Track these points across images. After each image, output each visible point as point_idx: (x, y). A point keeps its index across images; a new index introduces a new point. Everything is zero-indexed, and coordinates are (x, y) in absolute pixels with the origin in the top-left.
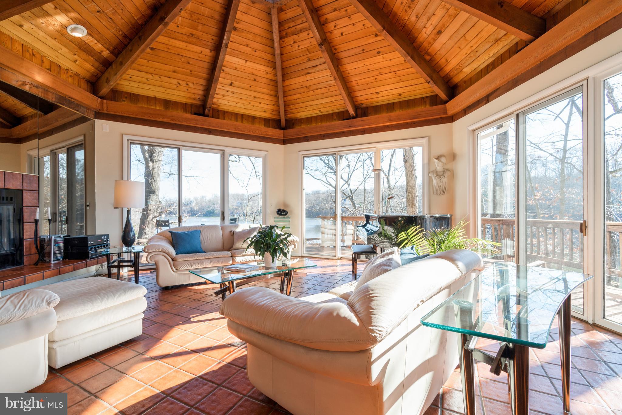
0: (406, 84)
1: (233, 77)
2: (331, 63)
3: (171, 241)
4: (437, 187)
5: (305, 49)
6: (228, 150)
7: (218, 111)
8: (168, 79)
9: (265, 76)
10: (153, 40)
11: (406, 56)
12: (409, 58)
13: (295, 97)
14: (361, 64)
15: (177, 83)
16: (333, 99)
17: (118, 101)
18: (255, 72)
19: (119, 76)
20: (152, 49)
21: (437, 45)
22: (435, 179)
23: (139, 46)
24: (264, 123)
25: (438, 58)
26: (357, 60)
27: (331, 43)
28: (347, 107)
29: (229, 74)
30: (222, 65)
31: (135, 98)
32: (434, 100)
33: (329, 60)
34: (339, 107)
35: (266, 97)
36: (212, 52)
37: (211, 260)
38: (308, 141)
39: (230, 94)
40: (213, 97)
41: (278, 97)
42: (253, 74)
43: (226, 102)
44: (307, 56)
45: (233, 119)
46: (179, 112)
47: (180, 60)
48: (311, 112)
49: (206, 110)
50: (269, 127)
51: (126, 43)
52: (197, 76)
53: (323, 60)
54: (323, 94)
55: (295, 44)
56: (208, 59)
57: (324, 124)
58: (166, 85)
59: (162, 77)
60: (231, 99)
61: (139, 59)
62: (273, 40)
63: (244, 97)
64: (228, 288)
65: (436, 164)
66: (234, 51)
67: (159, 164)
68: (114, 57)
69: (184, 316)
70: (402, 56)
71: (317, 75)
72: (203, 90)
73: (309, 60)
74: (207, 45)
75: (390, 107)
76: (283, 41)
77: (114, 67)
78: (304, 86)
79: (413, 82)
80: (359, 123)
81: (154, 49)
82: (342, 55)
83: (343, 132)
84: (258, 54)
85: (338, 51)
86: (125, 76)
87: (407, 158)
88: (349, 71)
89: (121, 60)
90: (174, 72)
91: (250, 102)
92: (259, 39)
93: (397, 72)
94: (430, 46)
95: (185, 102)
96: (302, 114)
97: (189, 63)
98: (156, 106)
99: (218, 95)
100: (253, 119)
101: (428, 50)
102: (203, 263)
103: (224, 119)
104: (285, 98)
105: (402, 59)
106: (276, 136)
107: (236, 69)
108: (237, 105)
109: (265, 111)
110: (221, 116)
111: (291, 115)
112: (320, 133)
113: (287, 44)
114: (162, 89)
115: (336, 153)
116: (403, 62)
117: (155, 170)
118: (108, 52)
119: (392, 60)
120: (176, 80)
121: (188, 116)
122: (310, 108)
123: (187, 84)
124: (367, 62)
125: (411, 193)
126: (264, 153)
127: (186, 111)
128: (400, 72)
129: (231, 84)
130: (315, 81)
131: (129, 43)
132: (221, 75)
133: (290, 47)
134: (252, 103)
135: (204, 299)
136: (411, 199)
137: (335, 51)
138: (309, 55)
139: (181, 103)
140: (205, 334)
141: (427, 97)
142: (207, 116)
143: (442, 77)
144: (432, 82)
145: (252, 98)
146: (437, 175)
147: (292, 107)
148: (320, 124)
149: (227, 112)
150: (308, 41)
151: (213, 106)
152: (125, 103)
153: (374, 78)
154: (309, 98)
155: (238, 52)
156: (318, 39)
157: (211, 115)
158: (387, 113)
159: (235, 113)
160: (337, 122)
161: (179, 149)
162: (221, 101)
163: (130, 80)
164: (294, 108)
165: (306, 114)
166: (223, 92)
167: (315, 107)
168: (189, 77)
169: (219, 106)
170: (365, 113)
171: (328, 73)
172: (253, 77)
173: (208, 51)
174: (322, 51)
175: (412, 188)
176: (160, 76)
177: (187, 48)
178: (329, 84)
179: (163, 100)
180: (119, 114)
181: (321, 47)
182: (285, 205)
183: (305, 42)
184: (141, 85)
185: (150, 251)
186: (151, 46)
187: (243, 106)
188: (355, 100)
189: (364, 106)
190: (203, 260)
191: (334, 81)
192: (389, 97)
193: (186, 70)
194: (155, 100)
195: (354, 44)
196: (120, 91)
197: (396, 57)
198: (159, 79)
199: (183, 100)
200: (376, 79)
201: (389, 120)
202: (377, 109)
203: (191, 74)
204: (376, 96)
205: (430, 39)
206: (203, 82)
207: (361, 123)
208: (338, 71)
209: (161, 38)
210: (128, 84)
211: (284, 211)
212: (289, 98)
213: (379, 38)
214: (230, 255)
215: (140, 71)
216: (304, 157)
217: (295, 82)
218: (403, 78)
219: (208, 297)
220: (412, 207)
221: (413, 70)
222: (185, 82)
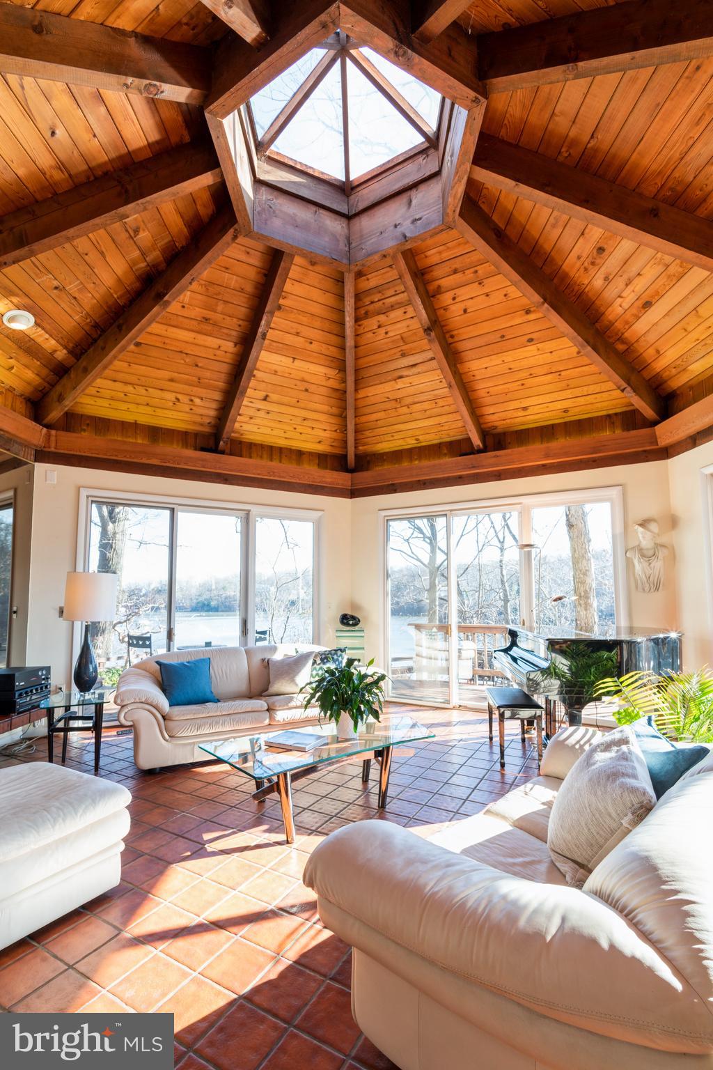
0: (577, 392)
1: (270, 386)
2: (444, 361)
3: (160, 679)
4: (644, 577)
5: (399, 337)
6: (254, 510)
7: (241, 442)
8: (159, 392)
9: (324, 384)
10: (141, 331)
11: (582, 346)
12: (589, 348)
13: (374, 417)
14: (496, 360)
15: (174, 399)
16: (443, 419)
17: (74, 432)
18: (307, 377)
19: (79, 391)
20: (138, 344)
21: (641, 326)
22: (639, 562)
23: (117, 341)
24: (317, 461)
25: (640, 347)
26: (491, 353)
27: (444, 326)
28: (469, 433)
29: (263, 381)
30: (255, 368)
31: (102, 425)
32: (630, 419)
33: (441, 355)
34: (452, 433)
35: (323, 417)
36: (237, 346)
37: (233, 717)
38: (395, 491)
39: (262, 414)
40: (234, 421)
41: (346, 417)
42: (303, 380)
43: (254, 429)
44: (399, 349)
45: (265, 456)
46: (175, 446)
47: (182, 362)
48: (401, 442)
49: (221, 443)
50: (326, 468)
51: (95, 336)
52: (207, 387)
53: (430, 355)
54: (425, 411)
55: (380, 329)
56: (229, 358)
57: (425, 463)
58: (155, 402)
59: (150, 390)
60: (266, 422)
61: (116, 363)
62: (343, 324)
63: (285, 419)
64: (275, 787)
65: (640, 536)
66: (274, 344)
67: (124, 525)
68: (73, 359)
69: (192, 838)
70: (575, 345)
71: (415, 380)
72: (216, 410)
73: (403, 355)
74: (230, 335)
75: (546, 432)
76: (359, 325)
77: (72, 376)
78: (391, 398)
79: (592, 389)
80: (490, 461)
81: (141, 343)
82: (462, 346)
83: (460, 477)
84: (314, 347)
85: (456, 339)
86: (91, 390)
87: (573, 520)
88: (475, 373)
89: (84, 364)
90: (172, 380)
91: (295, 426)
92: (317, 323)
93: (563, 373)
94: (627, 327)
95: (184, 430)
96: (385, 446)
97: (197, 366)
98: (136, 438)
99: (242, 417)
100: (299, 455)
101: (623, 334)
102: (217, 723)
103: (251, 457)
104: (357, 419)
105: (575, 349)
106: (338, 484)
107: (276, 372)
108: (271, 433)
109: (320, 442)
110: (244, 452)
111: (365, 447)
112: (418, 479)
113: (366, 330)
114: (149, 410)
115: (448, 513)
116: (575, 355)
117: (117, 536)
118: (65, 351)
119: (554, 353)
120: (174, 394)
121: (190, 453)
122: (401, 435)
123: (192, 400)
124: (508, 357)
125: (583, 583)
126: (317, 514)
127: (186, 445)
128: (568, 372)
129: (265, 399)
130: (411, 390)
131: (100, 336)
132: (251, 385)
133: (370, 335)
134: (300, 429)
135: (223, 797)
136: (583, 594)
137: (450, 340)
138: (404, 348)
139: (179, 432)
140: (239, 884)
141: (616, 414)
142: (222, 452)
143: (647, 379)
144: (629, 389)
145: (299, 421)
146: (643, 556)
147: (368, 433)
148: (416, 462)
149: (255, 445)
150: (404, 324)
151: (233, 435)
152: (86, 433)
153: (520, 383)
154: (402, 419)
155: (281, 345)
156: (423, 321)
157: (227, 451)
158: (542, 443)
159: (268, 446)
160: (448, 460)
161: (172, 510)
162: (246, 427)
163: (97, 395)
164: (370, 435)
165: (392, 445)
166: (251, 412)
167: (410, 433)
168: (195, 389)
169: (242, 435)
170: (499, 442)
171: (437, 375)
172: (303, 386)
173: (231, 344)
174: (429, 341)
175: (585, 574)
176: (146, 387)
177: (196, 341)
178: (435, 395)
179: (149, 426)
180: (75, 453)
181: (429, 335)
182: (354, 606)
183: (398, 325)
184: (114, 404)
185: (125, 703)
186: (138, 340)
187: (282, 434)
188: (481, 421)
189: (498, 431)
190: (217, 719)
191: (447, 389)
192: (547, 414)
193: (191, 378)
194: (135, 427)
195: (486, 327)
196: (79, 414)
197: (561, 347)
198: (143, 392)
199: (181, 426)
200: (523, 385)
201: (547, 456)
202: (523, 436)
203: (199, 383)
204: (521, 413)
205: (628, 316)
206: (217, 396)
207: (492, 461)
208: (455, 373)
209: (155, 328)
210: (93, 403)
211: (353, 618)
212: (363, 419)
213: (532, 317)
214: (266, 708)
215: (115, 381)
216: (387, 520)
217: (376, 392)
218: (573, 383)
219: (230, 794)
220: (586, 610)
221: (593, 368)
222: (189, 397)
